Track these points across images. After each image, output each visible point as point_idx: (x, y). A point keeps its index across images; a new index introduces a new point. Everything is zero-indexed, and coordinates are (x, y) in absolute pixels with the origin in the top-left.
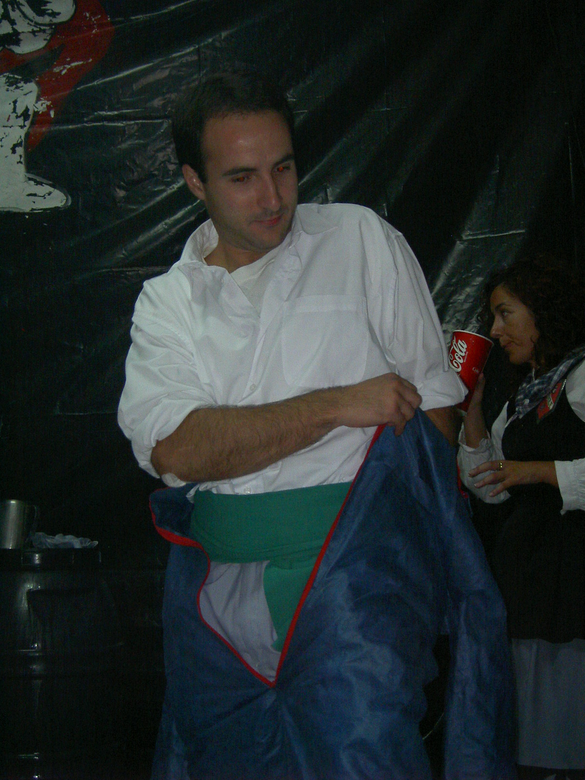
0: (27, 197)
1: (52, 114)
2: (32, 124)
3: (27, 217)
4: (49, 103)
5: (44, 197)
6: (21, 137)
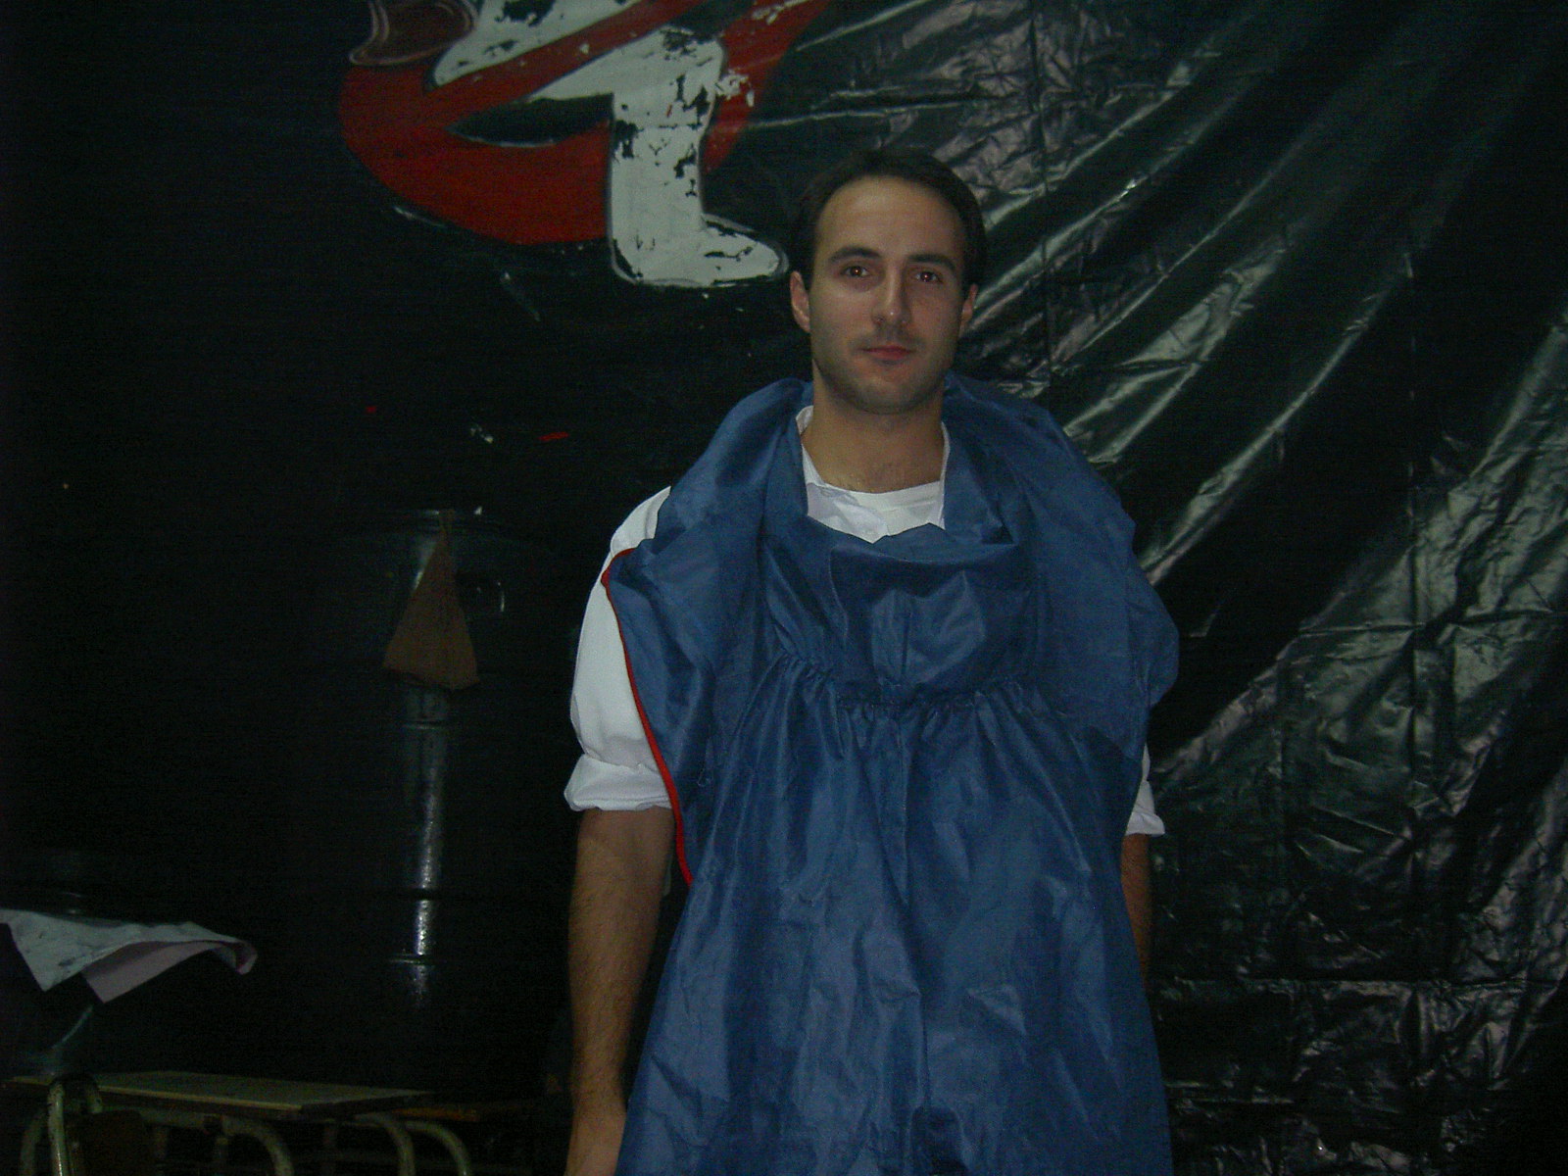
0: (706, 258)
1: (750, 99)
2: (713, 120)
3: (706, 296)
4: (743, 79)
5: (737, 257)
6: (692, 146)
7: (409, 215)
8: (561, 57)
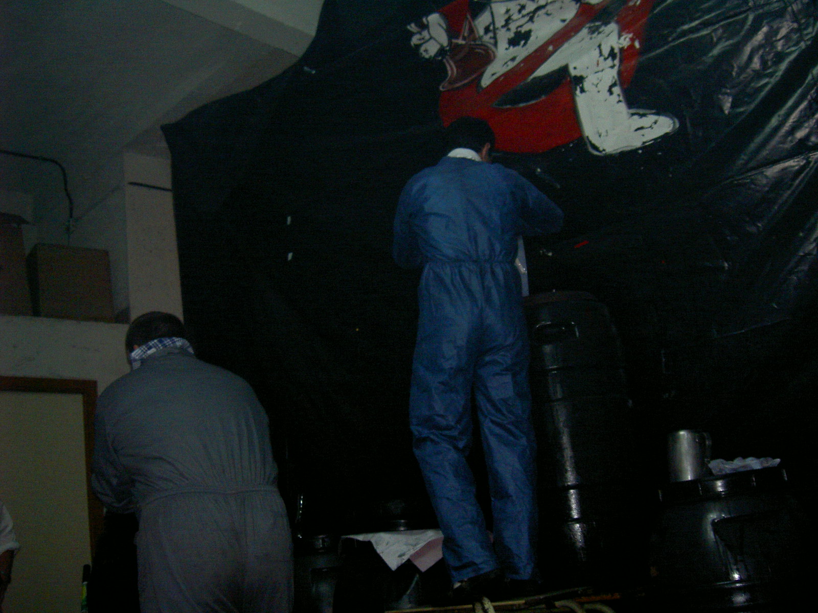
0: (636, 133)
5: (651, 127)
6: (614, 77)
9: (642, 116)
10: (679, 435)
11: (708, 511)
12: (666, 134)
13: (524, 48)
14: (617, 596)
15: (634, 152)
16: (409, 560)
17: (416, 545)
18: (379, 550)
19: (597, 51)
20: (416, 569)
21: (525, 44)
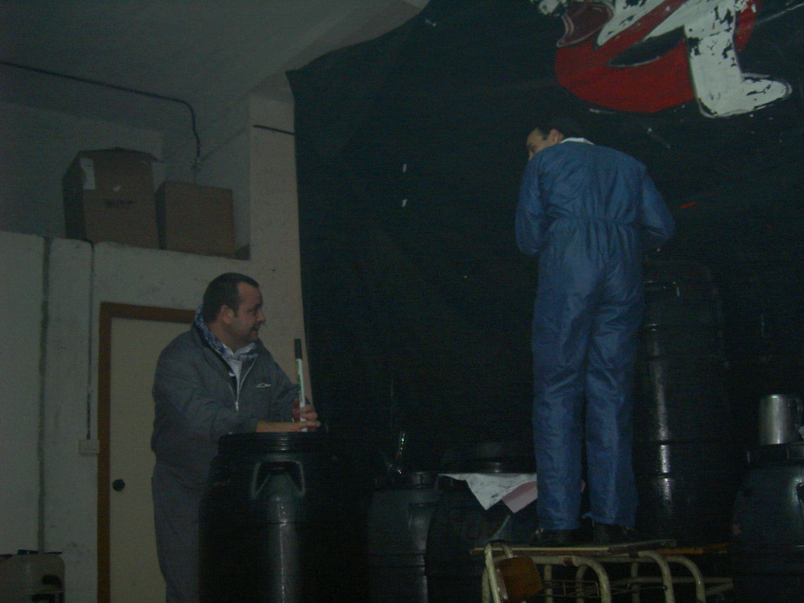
0: (748, 97)
1: (754, 9)
2: (737, 24)
3: (752, 116)
5: (764, 92)
6: (729, 40)
7: (597, 111)
8: (657, 16)
9: (756, 80)
10: (772, 400)
11: (795, 475)
12: (779, 99)
13: (642, 8)
14: (700, 551)
15: (745, 116)
16: (501, 502)
17: (509, 487)
18: (474, 490)
19: (714, 14)
20: (508, 510)
21: (643, 4)
